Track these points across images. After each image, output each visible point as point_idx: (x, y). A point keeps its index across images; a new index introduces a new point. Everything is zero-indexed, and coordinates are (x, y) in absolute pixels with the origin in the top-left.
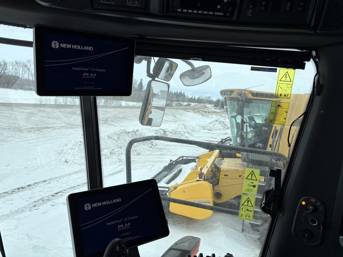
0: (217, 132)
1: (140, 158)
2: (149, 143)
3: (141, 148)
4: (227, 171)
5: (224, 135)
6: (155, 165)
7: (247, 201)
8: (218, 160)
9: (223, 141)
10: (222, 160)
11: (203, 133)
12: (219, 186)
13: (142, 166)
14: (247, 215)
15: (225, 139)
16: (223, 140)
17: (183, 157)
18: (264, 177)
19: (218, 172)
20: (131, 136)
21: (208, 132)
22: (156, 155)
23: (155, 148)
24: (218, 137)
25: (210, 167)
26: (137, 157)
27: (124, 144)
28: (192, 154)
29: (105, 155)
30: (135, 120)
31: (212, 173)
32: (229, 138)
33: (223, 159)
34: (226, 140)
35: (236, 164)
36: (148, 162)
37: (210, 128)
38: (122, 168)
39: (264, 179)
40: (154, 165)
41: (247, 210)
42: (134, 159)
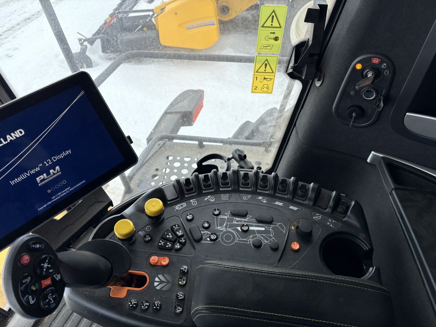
7: (264, 64)
14: (265, 86)
41: (265, 78)
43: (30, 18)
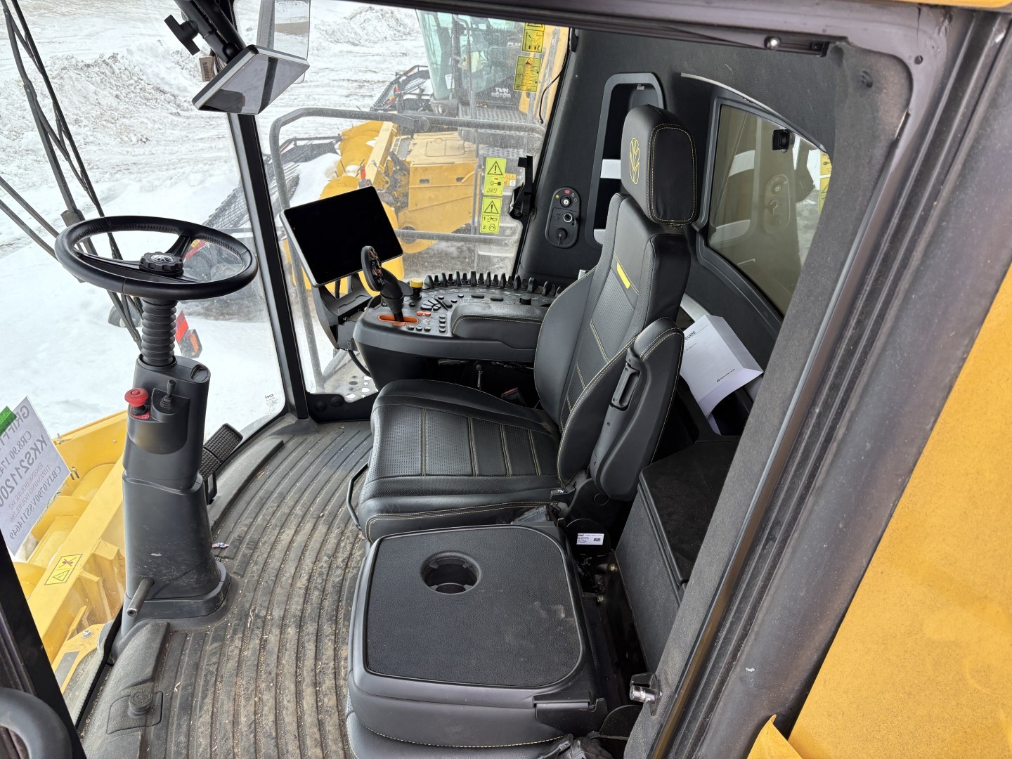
0: (377, 49)
1: (152, 154)
2: (165, 100)
3: (146, 121)
4: (425, 169)
5: (399, 58)
6: (211, 172)
8: (397, 140)
9: (401, 80)
10: (407, 142)
11: (335, 55)
12: (410, 211)
13: (171, 179)
15: (406, 73)
16: (400, 78)
17: (295, 140)
18: (515, 176)
19: (404, 175)
20: (98, 79)
21: (351, 52)
22: (202, 139)
23: (193, 118)
24: (383, 66)
25: (382, 163)
26: (141, 151)
27: (83, 109)
28: (316, 130)
29: (31, 150)
30: (83, 14)
31: (387, 179)
32: (416, 70)
33: (412, 137)
34: (408, 77)
35: (445, 149)
36: (184, 164)
37: (353, 35)
38: (109, 190)
39: (515, 181)
40: (208, 171)
41: (491, 218)
42: (135, 158)
43: (12, 245)
